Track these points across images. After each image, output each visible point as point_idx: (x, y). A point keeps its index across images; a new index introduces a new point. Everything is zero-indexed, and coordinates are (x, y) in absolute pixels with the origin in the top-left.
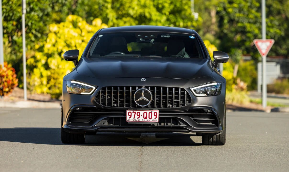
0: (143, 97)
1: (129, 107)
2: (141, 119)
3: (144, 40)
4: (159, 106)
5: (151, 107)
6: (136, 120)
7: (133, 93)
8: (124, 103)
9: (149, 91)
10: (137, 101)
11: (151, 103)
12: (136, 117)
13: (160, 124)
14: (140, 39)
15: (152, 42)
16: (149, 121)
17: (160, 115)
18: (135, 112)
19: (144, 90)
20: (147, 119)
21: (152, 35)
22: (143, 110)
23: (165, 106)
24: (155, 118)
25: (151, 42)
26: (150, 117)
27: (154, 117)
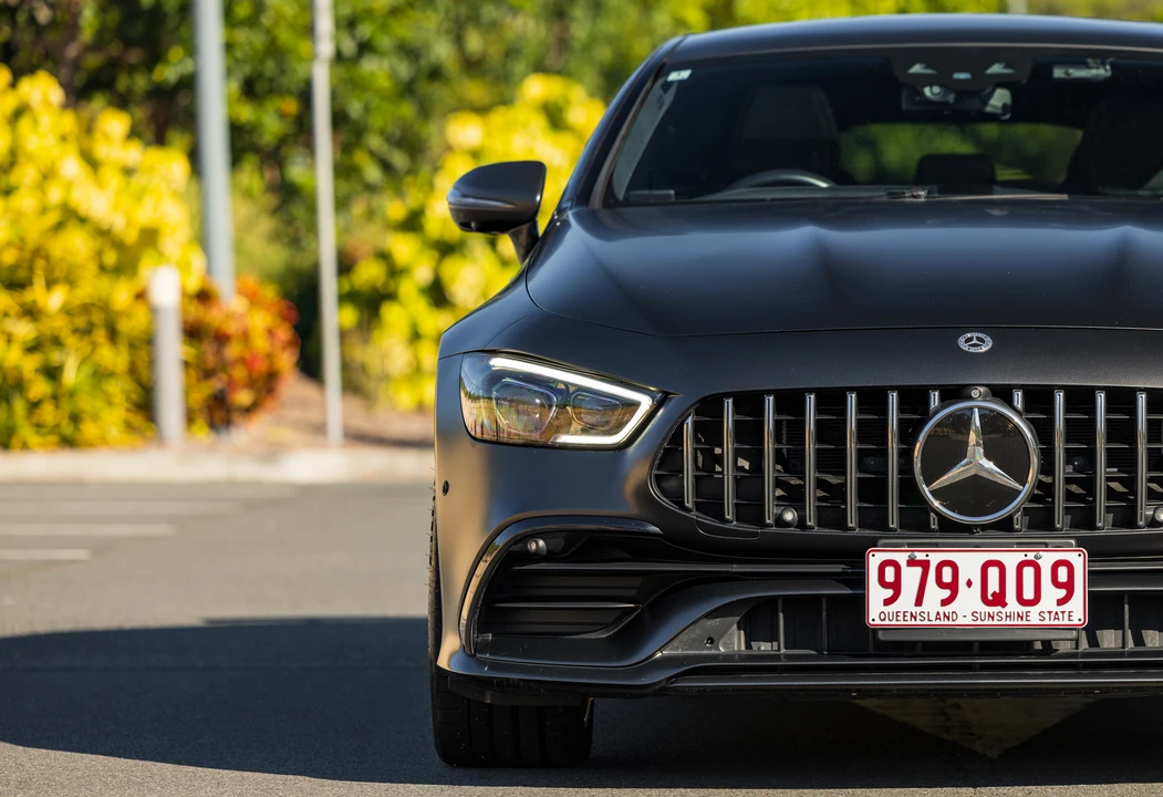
0: (979, 462)
1: (882, 524)
2: (968, 609)
3: (951, 98)
4: (1084, 519)
5: (1031, 527)
6: (933, 617)
7: (908, 433)
8: (845, 503)
9: (1016, 420)
10: (936, 485)
11: (1033, 498)
12: (934, 594)
13: (1093, 642)
14: (927, 91)
15: (999, 111)
16: (1020, 622)
17: (1093, 577)
18: (925, 565)
19: (980, 408)
20: (1004, 605)
21: (999, 61)
22: (977, 547)
23: (1127, 517)
24: (1061, 602)
25: (988, 109)
26: (1029, 594)
27: (1051, 594)
